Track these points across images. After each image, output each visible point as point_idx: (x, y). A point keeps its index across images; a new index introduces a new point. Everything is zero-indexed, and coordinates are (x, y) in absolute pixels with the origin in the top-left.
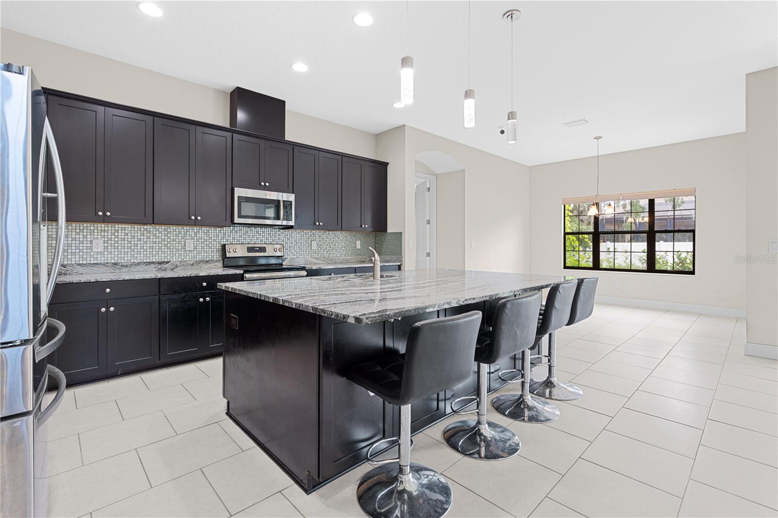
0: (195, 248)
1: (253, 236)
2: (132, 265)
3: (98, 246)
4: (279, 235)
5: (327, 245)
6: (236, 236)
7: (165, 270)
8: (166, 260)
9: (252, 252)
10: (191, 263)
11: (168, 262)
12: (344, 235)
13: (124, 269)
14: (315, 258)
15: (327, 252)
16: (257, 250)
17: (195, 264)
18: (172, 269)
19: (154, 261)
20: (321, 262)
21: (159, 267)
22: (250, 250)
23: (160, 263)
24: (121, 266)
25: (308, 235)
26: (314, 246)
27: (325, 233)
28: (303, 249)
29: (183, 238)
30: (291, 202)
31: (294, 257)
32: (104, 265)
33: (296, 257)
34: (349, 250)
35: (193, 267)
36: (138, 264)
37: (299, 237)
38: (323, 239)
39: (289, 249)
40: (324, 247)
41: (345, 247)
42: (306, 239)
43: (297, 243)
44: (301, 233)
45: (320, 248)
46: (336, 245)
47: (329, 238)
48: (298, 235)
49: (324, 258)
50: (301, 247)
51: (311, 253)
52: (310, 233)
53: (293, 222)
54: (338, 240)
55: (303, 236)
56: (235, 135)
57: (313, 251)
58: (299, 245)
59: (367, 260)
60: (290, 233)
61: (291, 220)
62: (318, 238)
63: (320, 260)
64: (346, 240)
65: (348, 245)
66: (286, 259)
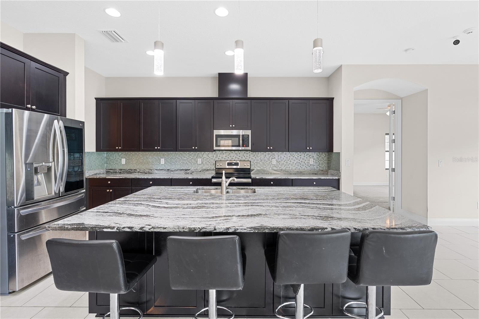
0: (202, 163)
2: (174, 171)
3: (163, 161)
4: (250, 155)
5: (284, 161)
6: (223, 156)
7: (188, 174)
8: (189, 169)
9: (230, 165)
10: (200, 170)
11: (190, 170)
12: (298, 154)
13: (172, 172)
14: (275, 170)
15: (284, 166)
18: (191, 173)
19: (184, 169)
21: (186, 172)
23: (186, 170)
24: (171, 171)
25: (269, 155)
26: (274, 162)
27: (283, 153)
28: (265, 164)
29: (197, 158)
30: (248, 135)
31: (259, 169)
32: (165, 170)
33: (260, 169)
34: (303, 165)
35: (200, 173)
36: (177, 170)
37: (263, 156)
38: (281, 158)
39: (256, 164)
40: (282, 163)
41: (299, 163)
42: (268, 158)
43: (262, 160)
44: (264, 154)
45: (278, 164)
46: (292, 161)
47: (286, 157)
48: (262, 155)
49: (281, 170)
50: (264, 163)
51: (272, 166)
52: (271, 154)
53: (250, 148)
54: (293, 158)
55: (266, 155)
56: (215, 101)
57: (273, 165)
58: (263, 161)
59: (319, 172)
60: (257, 154)
61: (248, 146)
62: (277, 156)
63: (278, 171)
64: (300, 158)
65: (302, 162)
66: (253, 170)
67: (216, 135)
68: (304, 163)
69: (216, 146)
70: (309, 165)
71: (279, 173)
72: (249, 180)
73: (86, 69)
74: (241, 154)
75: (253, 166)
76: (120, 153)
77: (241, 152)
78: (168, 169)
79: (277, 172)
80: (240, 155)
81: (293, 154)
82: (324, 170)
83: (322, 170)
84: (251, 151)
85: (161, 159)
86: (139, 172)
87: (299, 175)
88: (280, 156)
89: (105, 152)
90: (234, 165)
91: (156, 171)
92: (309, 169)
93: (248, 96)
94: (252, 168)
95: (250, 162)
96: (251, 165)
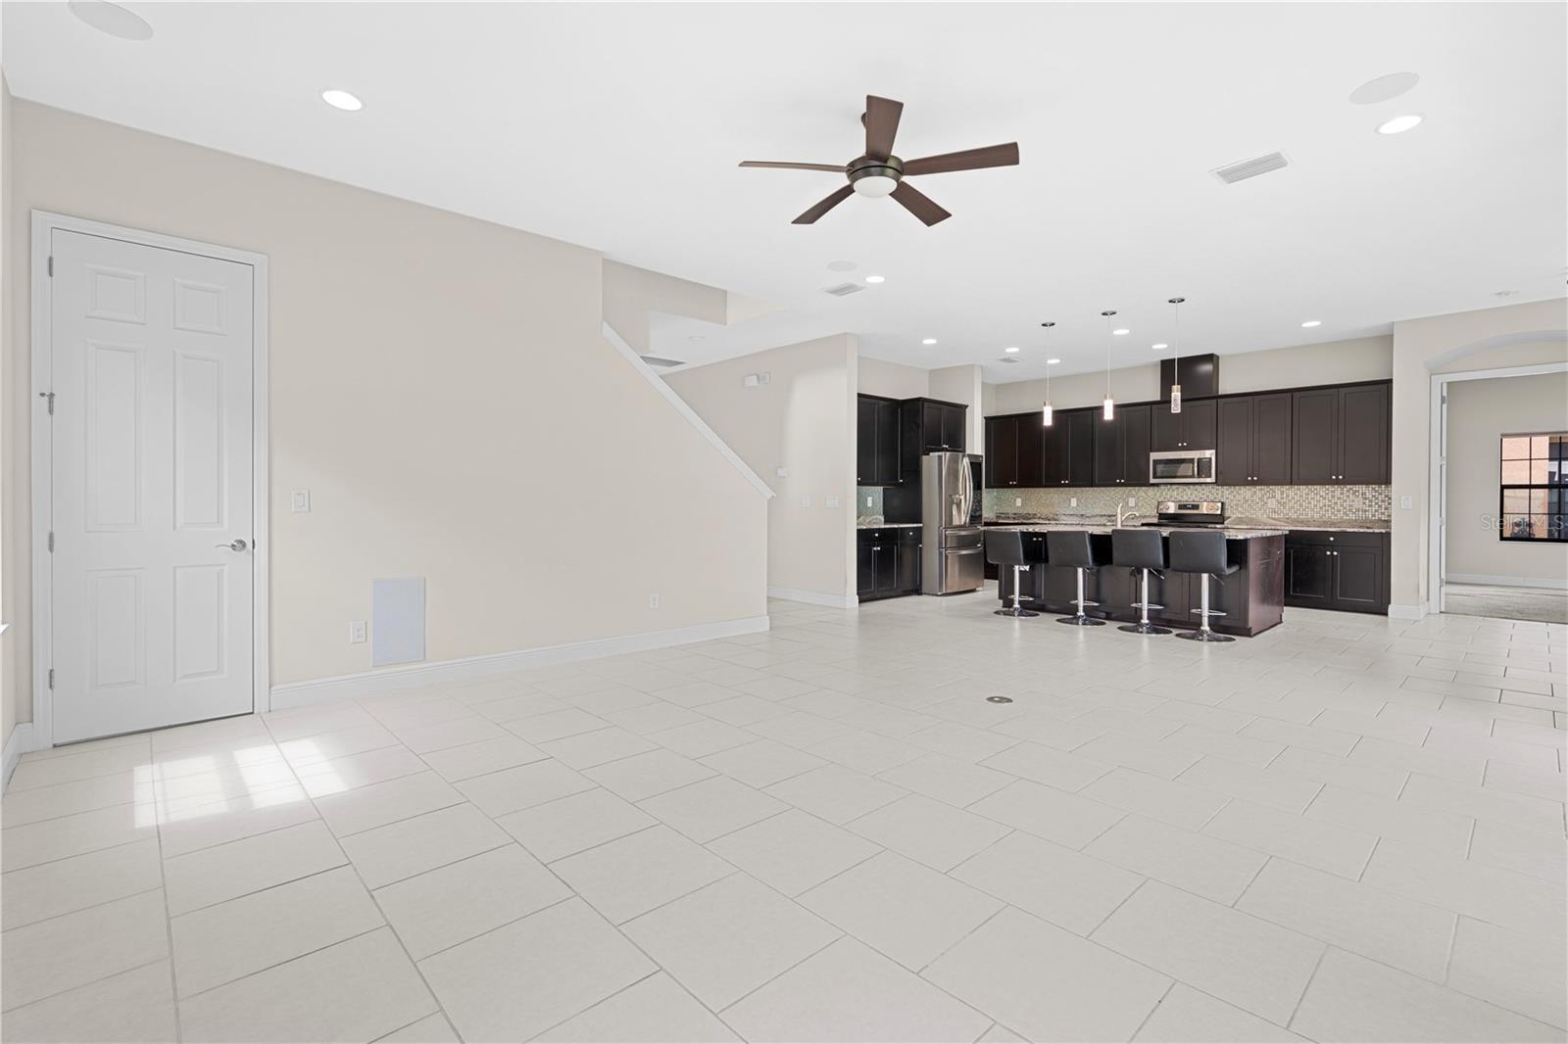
0: (1136, 504)
1: (1191, 494)
2: (1091, 517)
3: (1074, 502)
4: (1223, 492)
5: (1296, 503)
6: (1173, 494)
7: (1113, 522)
9: (1185, 509)
11: (1115, 516)
13: (1087, 519)
14: (1274, 519)
15: (1295, 512)
16: (1190, 507)
20: (1282, 523)
21: (1109, 519)
22: (1181, 507)
23: (1109, 516)
24: (1086, 516)
25: (1263, 491)
28: (1255, 507)
29: (1127, 496)
30: (1210, 459)
31: (1241, 516)
32: (1077, 515)
33: (1245, 516)
34: (1339, 511)
36: (1095, 516)
38: (1288, 496)
39: (1235, 507)
40: (1290, 505)
41: (1329, 506)
42: (1260, 496)
43: (1246, 501)
44: (1252, 489)
45: (1282, 507)
46: (1313, 503)
47: (1299, 494)
48: (1248, 492)
49: (1289, 518)
50: (1252, 505)
51: (1268, 512)
52: (1266, 489)
53: (1212, 479)
54: (1315, 496)
55: (1255, 492)
56: (1154, 406)
57: (1271, 510)
58: (1249, 503)
60: (1237, 489)
61: (1210, 476)
62: (1280, 494)
63: (1282, 521)
64: (1333, 497)
65: (1336, 503)
66: (1229, 518)
67: (1154, 460)
68: (1341, 506)
69: (1154, 477)
70: (1354, 510)
73: (983, 384)
74: (1205, 490)
75: (1230, 511)
76: (1015, 490)
77: (1209, 487)
78: (1082, 514)
79: (1280, 523)
80: (1204, 492)
81: (1316, 489)
84: (1216, 483)
85: (1072, 500)
86: (1039, 518)
88: (1285, 494)
90: (1191, 509)
91: (1064, 517)
92: (1354, 518)
93: (1220, 393)
94: (1227, 514)
95: (1223, 504)
96: (1223, 509)
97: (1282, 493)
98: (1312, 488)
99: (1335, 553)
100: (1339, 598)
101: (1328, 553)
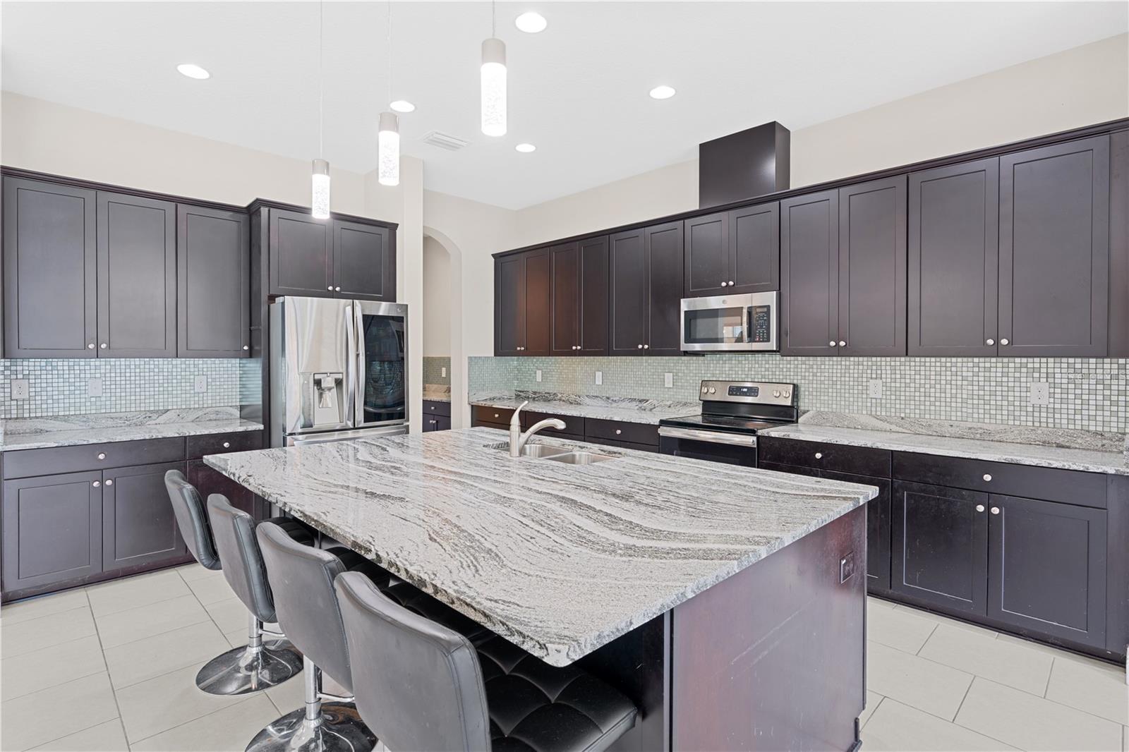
0: (674, 384)
1: (750, 369)
2: (619, 401)
3: (599, 378)
4: (797, 367)
5: (917, 390)
6: (724, 369)
7: (645, 410)
8: (647, 398)
9: (736, 395)
10: (668, 403)
12: (977, 365)
13: (614, 405)
14: (876, 417)
15: (917, 407)
16: (745, 392)
17: (672, 406)
18: (651, 410)
19: (638, 397)
21: (640, 405)
22: (733, 391)
23: (641, 401)
25: (861, 367)
26: (876, 389)
27: (910, 361)
28: (847, 395)
29: (663, 371)
30: (768, 307)
31: (826, 410)
33: (830, 410)
35: (670, 410)
36: (624, 400)
37: (839, 371)
38: (903, 377)
39: (815, 393)
40: (907, 394)
41: (980, 398)
42: (856, 375)
43: (835, 383)
44: (843, 363)
45: (893, 397)
46: (948, 391)
47: (923, 373)
48: (835, 367)
49: (902, 418)
50: (843, 391)
51: (869, 404)
52: (865, 363)
53: (772, 345)
54: (954, 378)
55: (848, 369)
56: (687, 222)
57: (874, 401)
58: (839, 387)
59: (1079, 441)
60: (819, 363)
61: (768, 340)
62: (889, 372)
63: (891, 424)
65: (993, 393)
66: (805, 412)
67: (685, 312)
68: (1004, 398)
69: (689, 341)
70: (1030, 409)
71: (894, 428)
72: (749, 441)
74: (770, 362)
75: (806, 401)
76: (534, 359)
77: (771, 358)
78: (608, 396)
79: (887, 426)
80: (767, 366)
82: (1106, 435)
83: (1096, 433)
84: (779, 350)
86: (560, 400)
87: (978, 442)
88: (898, 372)
89: (516, 358)
90: (745, 394)
91: (587, 400)
92: (1031, 424)
93: (791, 188)
94: (803, 404)
95: (796, 387)
96: (795, 395)
97: (894, 370)
98: (948, 361)
99: (995, 511)
100: (1003, 610)
101: (981, 508)
